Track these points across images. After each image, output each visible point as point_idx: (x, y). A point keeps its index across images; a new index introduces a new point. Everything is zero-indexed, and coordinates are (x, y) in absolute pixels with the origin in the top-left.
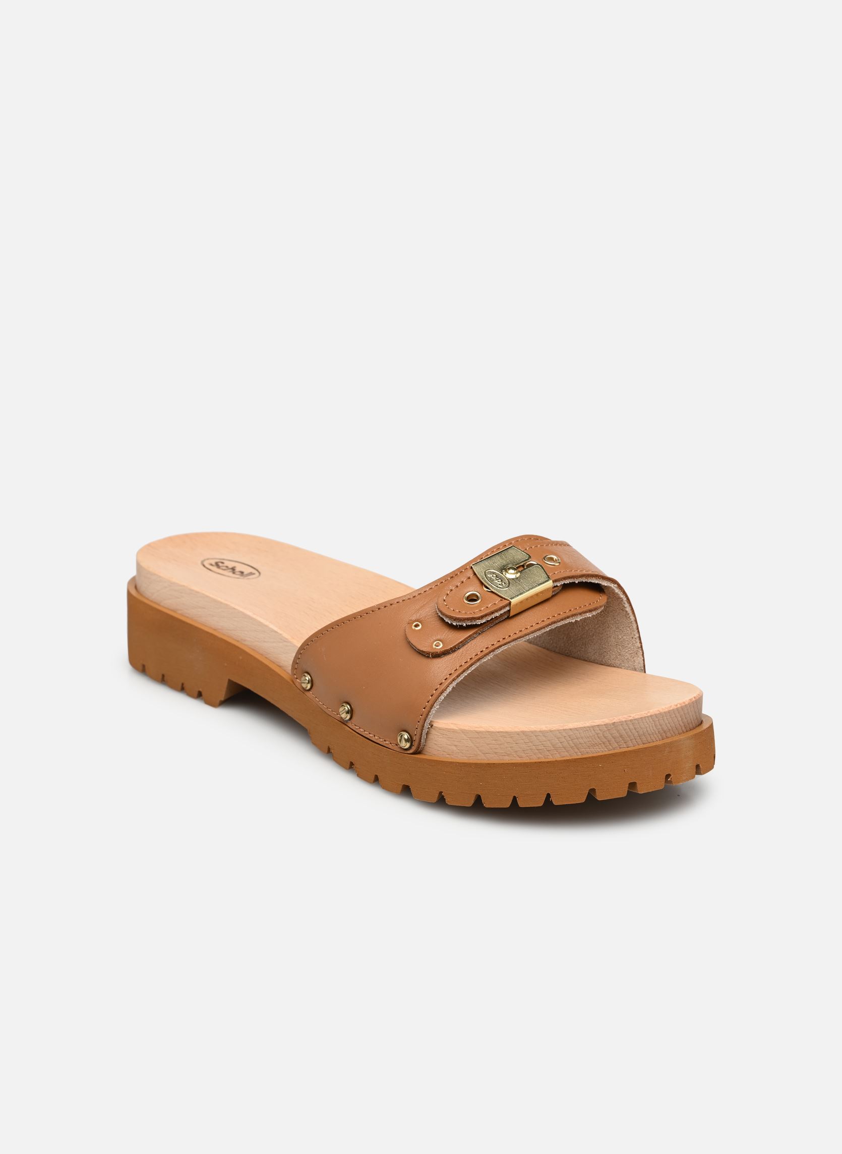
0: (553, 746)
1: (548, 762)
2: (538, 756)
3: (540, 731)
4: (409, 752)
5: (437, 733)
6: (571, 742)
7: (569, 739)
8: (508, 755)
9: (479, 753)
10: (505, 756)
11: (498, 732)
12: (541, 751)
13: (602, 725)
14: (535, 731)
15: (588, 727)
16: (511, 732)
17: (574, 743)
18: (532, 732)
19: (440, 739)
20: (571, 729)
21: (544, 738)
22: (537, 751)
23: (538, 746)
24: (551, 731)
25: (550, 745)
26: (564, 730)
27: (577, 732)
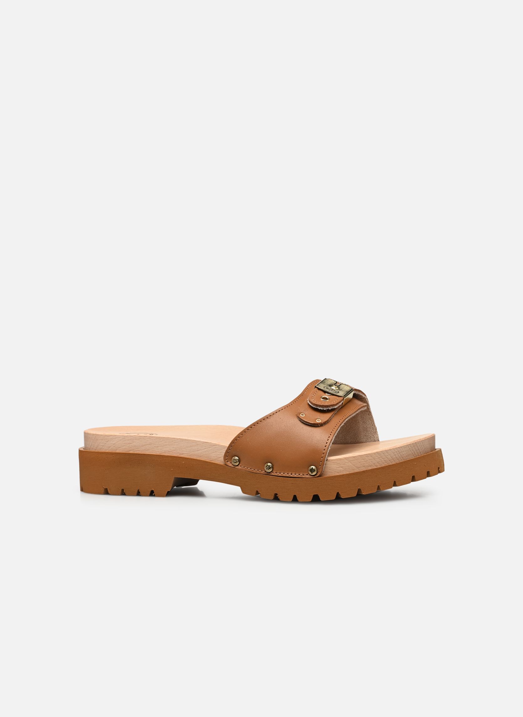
0: (392, 457)
1: (393, 465)
2: (385, 464)
3: (385, 451)
4: (316, 476)
5: (330, 463)
6: (399, 454)
7: (398, 453)
8: (370, 466)
9: (355, 468)
10: (369, 467)
11: (365, 455)
12: (386, 461)
13: (411, 444)
14: (383, 451)
15: (406, 446)
16: (371, 454)
17: (400, 455)
18: (381, 452)
19: (332, 466)
20: (399, 448)
21: (387, 454)
22: (384, 461)
23: (384, 458)
24: (390, 450)
25: (390, 457)
26: (396, 448)
27: (401, 449)
